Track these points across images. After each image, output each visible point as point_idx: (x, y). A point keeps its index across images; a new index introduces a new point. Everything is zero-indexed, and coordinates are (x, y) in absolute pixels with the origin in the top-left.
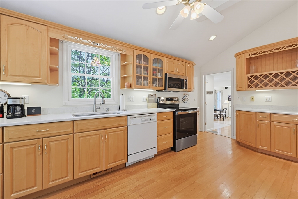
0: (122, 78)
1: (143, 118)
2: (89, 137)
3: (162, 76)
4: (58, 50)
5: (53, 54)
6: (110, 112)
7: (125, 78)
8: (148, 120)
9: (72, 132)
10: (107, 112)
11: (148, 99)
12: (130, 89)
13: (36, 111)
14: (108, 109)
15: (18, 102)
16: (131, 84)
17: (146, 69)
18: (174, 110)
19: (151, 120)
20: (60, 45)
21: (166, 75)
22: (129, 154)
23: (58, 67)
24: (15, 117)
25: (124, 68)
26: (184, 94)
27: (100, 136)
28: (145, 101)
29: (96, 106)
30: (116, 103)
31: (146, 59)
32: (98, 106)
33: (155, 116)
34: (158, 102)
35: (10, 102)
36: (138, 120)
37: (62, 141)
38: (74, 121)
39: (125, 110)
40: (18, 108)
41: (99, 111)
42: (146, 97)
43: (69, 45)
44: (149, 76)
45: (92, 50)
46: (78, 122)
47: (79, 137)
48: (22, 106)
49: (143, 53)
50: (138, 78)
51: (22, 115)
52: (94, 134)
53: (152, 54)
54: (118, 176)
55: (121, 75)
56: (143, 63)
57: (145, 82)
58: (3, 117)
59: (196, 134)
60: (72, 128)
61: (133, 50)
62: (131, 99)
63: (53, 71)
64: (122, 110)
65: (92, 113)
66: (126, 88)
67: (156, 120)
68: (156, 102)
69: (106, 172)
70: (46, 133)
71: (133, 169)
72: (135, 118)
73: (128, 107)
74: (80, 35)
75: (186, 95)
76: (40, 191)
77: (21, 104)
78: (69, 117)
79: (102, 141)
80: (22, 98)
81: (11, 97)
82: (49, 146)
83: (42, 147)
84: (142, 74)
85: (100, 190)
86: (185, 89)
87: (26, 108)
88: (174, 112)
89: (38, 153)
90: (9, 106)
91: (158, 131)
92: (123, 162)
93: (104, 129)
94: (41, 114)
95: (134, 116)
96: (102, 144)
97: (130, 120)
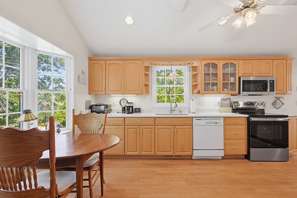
0: (193, 85)
1: (207, 121)
2: (164, 130)
3: (235, 80)
4: (148, 73)
5: (146, 75)
6: (182, 113)
7: (196, 85)
8: (213, 123)
9: (154, 125)
10: (180, 114)
11: (220, 103)
12: (199, 95)
13: (138, 110)
14: (180, 112)
15: (131, 105)
16: (199, 91)
17: (216, 75)
18: (248, 116)
19: (216, 123)
20: (150, 69)
21: (239, 78)
22: (194, 149)
23: (148, 83)
24: (129, 113)
25: (195, 76)
26: (275, 98)
27: (171, 130)
28: (216, 105)
29: (171, 108)
30: (188, 107)
31: (215, 66)
32: (173, 109)
33: (221, 120)
34: (232, 107)
35: (128, 105)
36: (203, 122)
37: (149, 129)
38: (155, 118)
39: (194, 113)
40: (131, 108)
41: (174, 113)
42: (218, 102)
43: (155, 67)
44: (218, 82)
45: (169, 68)
46: (157, 119)
47: (158, 129)
48: (132, 107)
49: (211, 62)
50: (207, 84)
51: (133, 112)
52: (167, 128)
53: (222, 61)
54: (184, 163)
55: (192, 83)
56: (211, 71)
57: (215, 87)
58: (125, 113)
59: (288, 148)
60: (154, 122)
61: (201, 61)
62: (202, 104)
63: (147, 85)
64: (192, 113)
65: (169, 113)
66: (195, 94)
67: (222, 123)
68: (231, 107)
69: (176, 158)
70: (141, 123)
71: (197, 162)
72: (200, 120)
73: (198, 111)
74: (160, 60)
75: (278, 98)
76: (138, 155)
77: (132, 106)
78: (154, 115)
79: (172, 134)
80: (132, 103)
81: (128, 102)
82: (142, 131)
83: (139, 131)
84: (211, 81)
85: (169, 166)
86: (270, 91)
87: (134, 108)
88: (248, 117)
89: (138, 134)
90: (127, 107)
91: (225, 135)
92: (189, 153)
93: (174, 126)
94: (140, 112)
95: (199, 118)
96: (172, 136)
97: (195, 122)
